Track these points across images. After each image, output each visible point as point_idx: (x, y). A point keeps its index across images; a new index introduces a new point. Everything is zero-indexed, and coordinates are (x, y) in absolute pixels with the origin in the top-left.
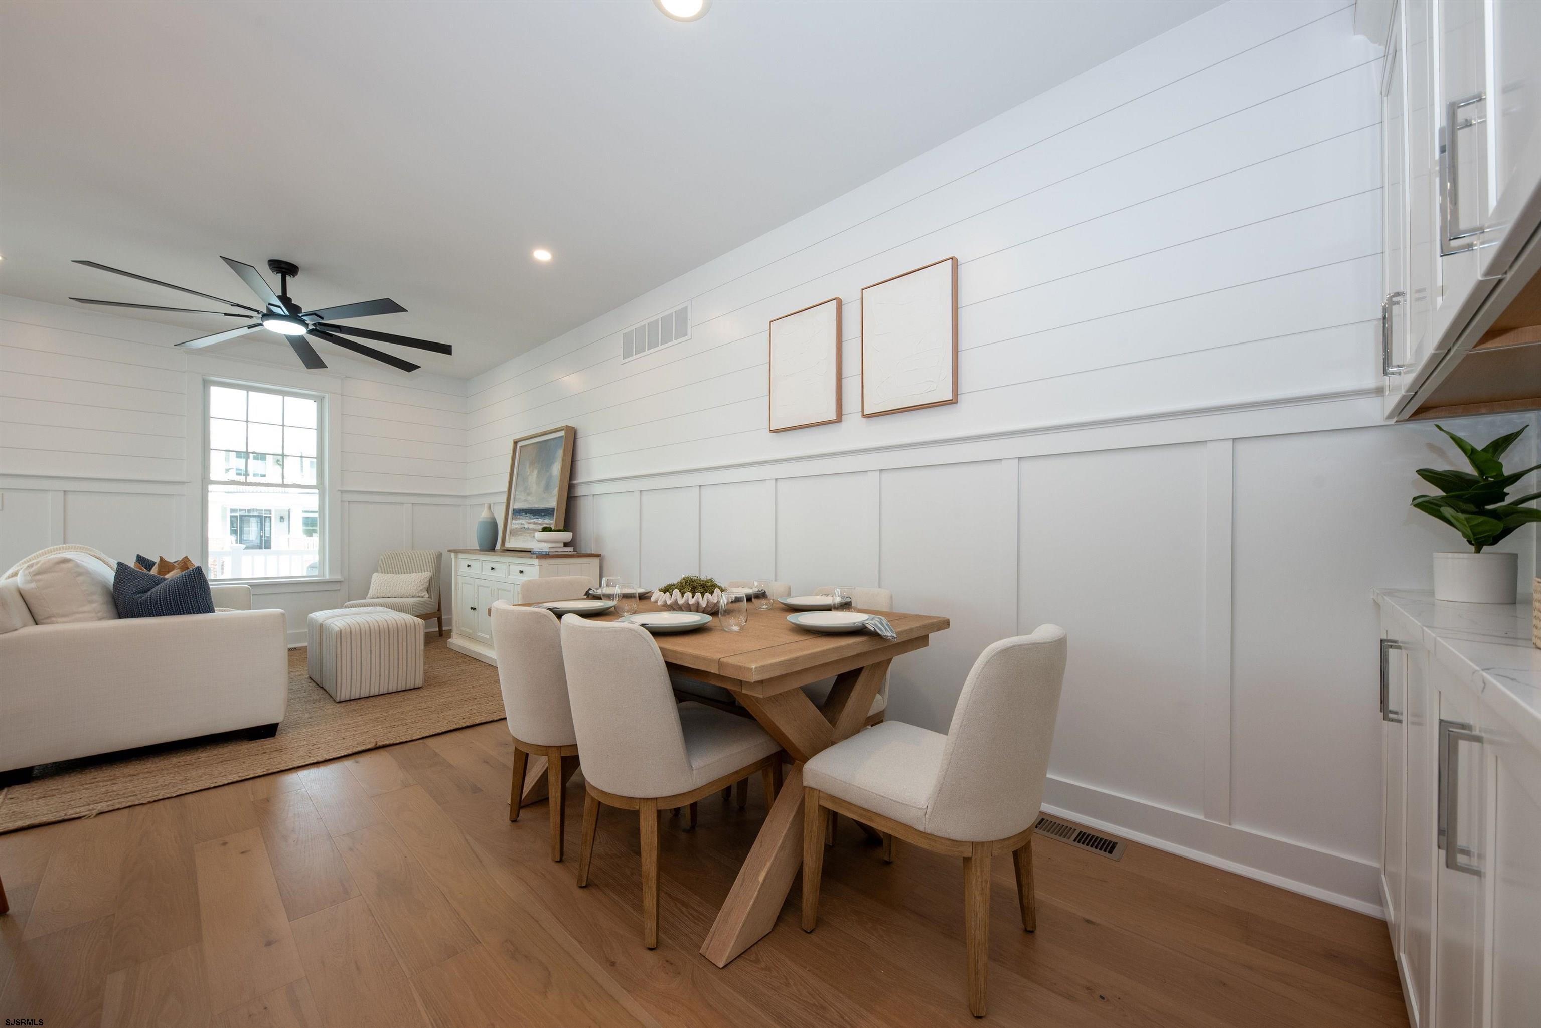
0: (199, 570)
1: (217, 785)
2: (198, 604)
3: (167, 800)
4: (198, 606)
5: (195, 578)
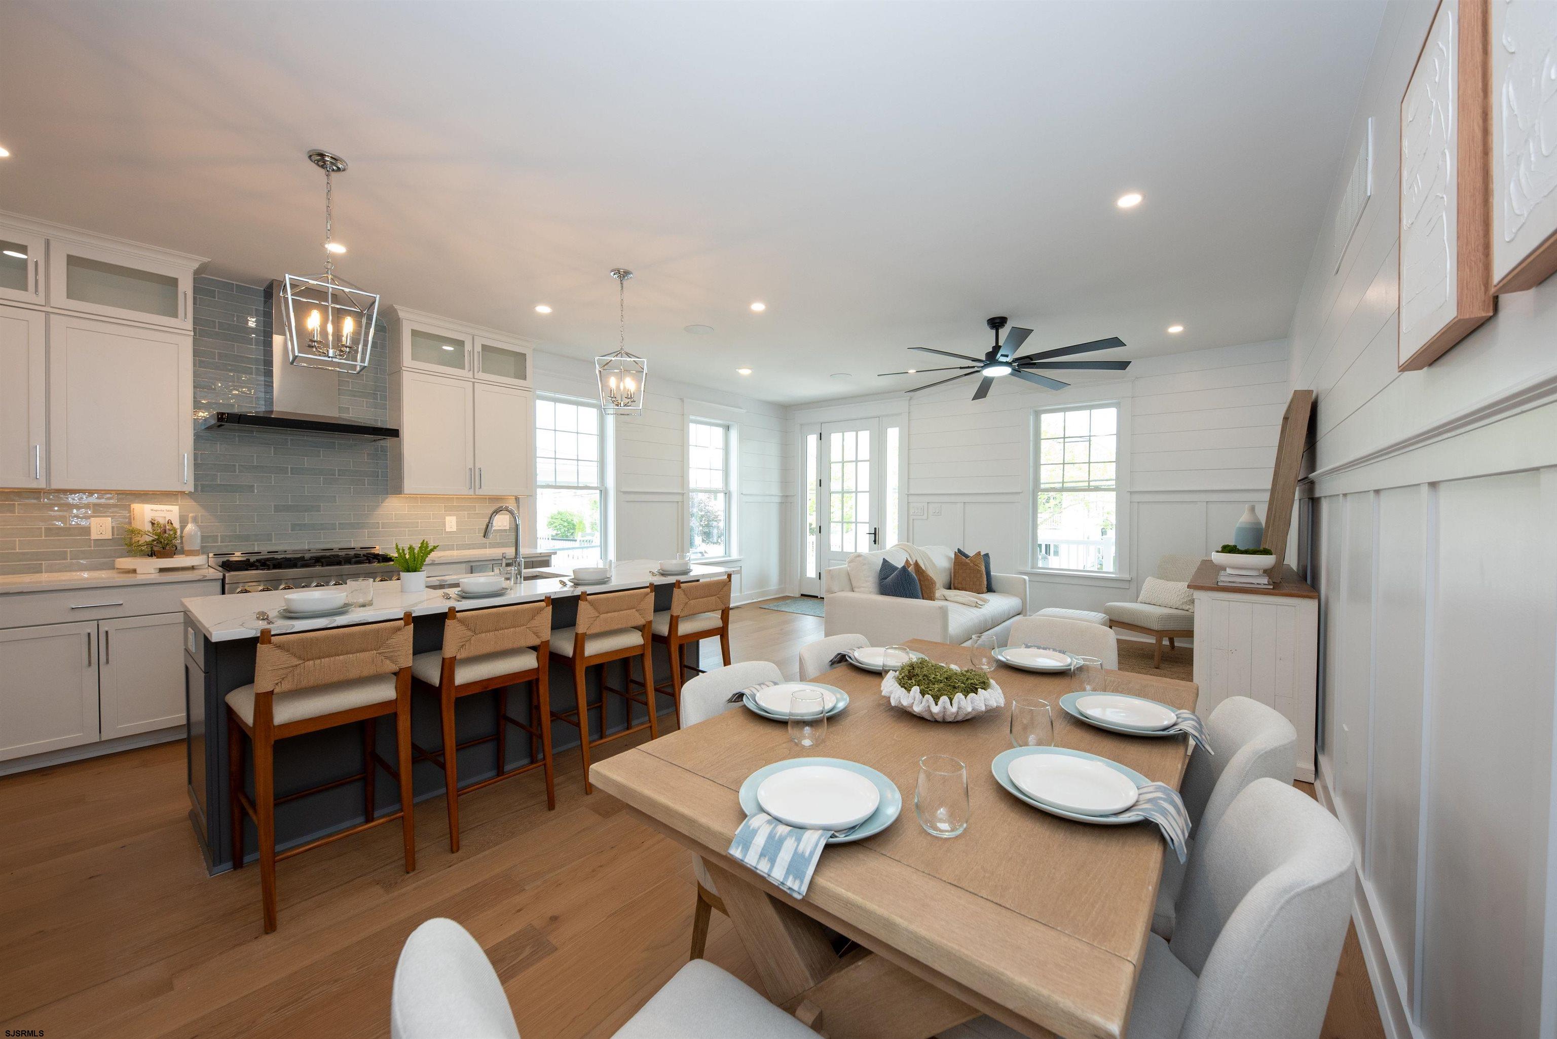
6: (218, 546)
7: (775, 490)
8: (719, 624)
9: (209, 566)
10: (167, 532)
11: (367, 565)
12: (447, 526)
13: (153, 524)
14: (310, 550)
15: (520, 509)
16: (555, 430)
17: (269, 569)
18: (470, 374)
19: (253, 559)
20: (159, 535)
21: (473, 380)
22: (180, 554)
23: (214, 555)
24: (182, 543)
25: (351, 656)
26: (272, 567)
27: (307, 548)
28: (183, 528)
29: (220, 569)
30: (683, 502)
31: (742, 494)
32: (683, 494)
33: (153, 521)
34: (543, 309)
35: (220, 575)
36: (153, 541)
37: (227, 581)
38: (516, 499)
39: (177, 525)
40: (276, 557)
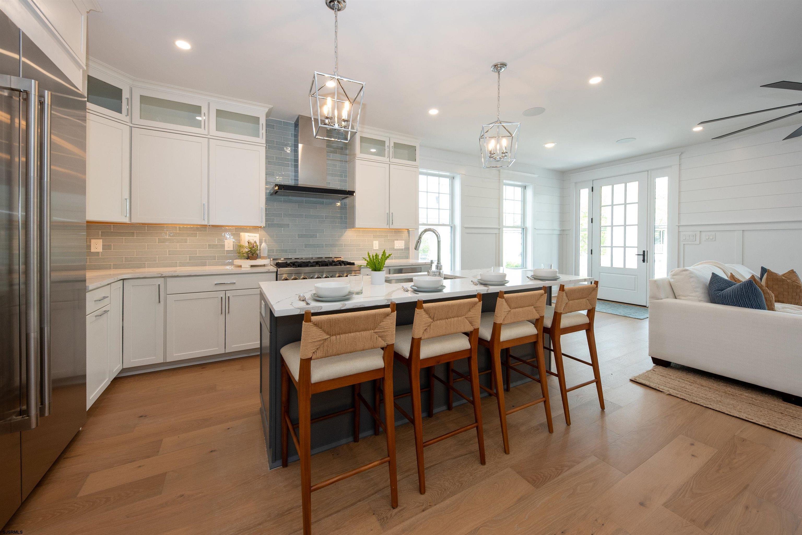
0: (750, 282)
1: (729, 414)
2: (751, 302)
3: (700, 406)
4: (751, 303)
5: (748, 287)
6: (274, 254)
7: (556, 226)
8: (587, 320)
9: (271, 265)
10: (254, 247)
11: (339, 266)
12: (374, 246)
13: (249, 243)
14: (312, 258)
15: (410, 237)
16: (427, 192)
17: (296, 267)
18: (388, 160)
19: (289, 262)
20: (251, 248)
21: (389, 163)
22: (259, 258)
23: (273, 259)
24: (260, 253)
25: (358, 333)
26: (297, 266)
27: (311, 257)
28: (260, 245)
29: (275, 266)
30: (499, 233)
31: (535, 229)
32: (499, 229)
33: (249, 242)
34: (434, 112)
35: (275, 269)
36: (249, 251)
37: (279, 273)
38: (408, 231)
39: (258, 244)
40: (298, 261)
